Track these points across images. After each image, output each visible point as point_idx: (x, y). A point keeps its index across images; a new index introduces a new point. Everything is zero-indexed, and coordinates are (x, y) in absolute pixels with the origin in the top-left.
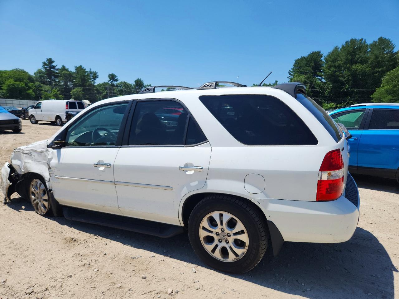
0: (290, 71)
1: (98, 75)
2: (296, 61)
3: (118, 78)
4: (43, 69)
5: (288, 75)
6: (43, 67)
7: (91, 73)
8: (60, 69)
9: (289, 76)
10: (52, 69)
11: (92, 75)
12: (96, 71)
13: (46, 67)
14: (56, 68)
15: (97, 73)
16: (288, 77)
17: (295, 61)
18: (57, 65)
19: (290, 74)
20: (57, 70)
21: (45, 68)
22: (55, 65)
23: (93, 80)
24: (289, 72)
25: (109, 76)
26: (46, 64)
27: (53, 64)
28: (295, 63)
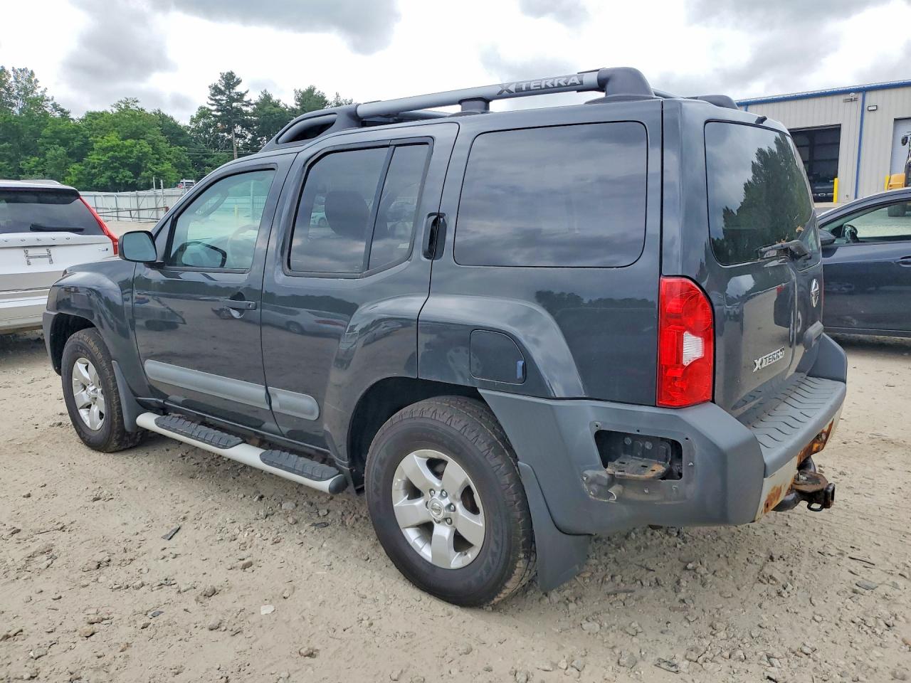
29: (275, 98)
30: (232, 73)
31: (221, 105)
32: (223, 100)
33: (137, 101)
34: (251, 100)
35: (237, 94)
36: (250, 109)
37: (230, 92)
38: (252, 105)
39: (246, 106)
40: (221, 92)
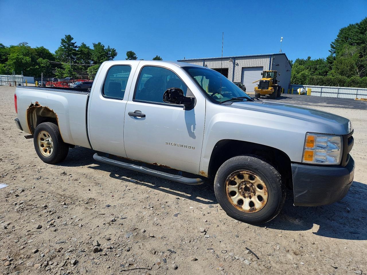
0: (332, 43)
1: (116, 53)
2: (342, 31)
3: (136, 56)
4: (62, 47)
5: (330, 48)
6: (62, 45)
7: (109, 50)
8: (79, 47)
9: (332, 50)
10: (71, 47)
11: (111, 52)
12: (114, 49)
13: (65, 44)
14: (75, 45)
15: (115, 50)
16: (329, 51)
17: (340, 30)
18: (75, 43)
19: (333, 47)
20: (76, 47)
21: (64, 46)
22: (74, 43)
23: (111, 58)
24: (331, 45)
25: (127, 54)
26: (65, 41)
27: (72, 41)
28: (340, 34)
29: (87, 46)
30: (70, 36)
31: (66, 47)
32: (67, 45)
33: (27, 43)
34: (77, 46)
35: (72, 43)
36: (77, 49)
37: (69, 42)
38: (77, 47)
39: (75, 48)
40: (65, 42)
